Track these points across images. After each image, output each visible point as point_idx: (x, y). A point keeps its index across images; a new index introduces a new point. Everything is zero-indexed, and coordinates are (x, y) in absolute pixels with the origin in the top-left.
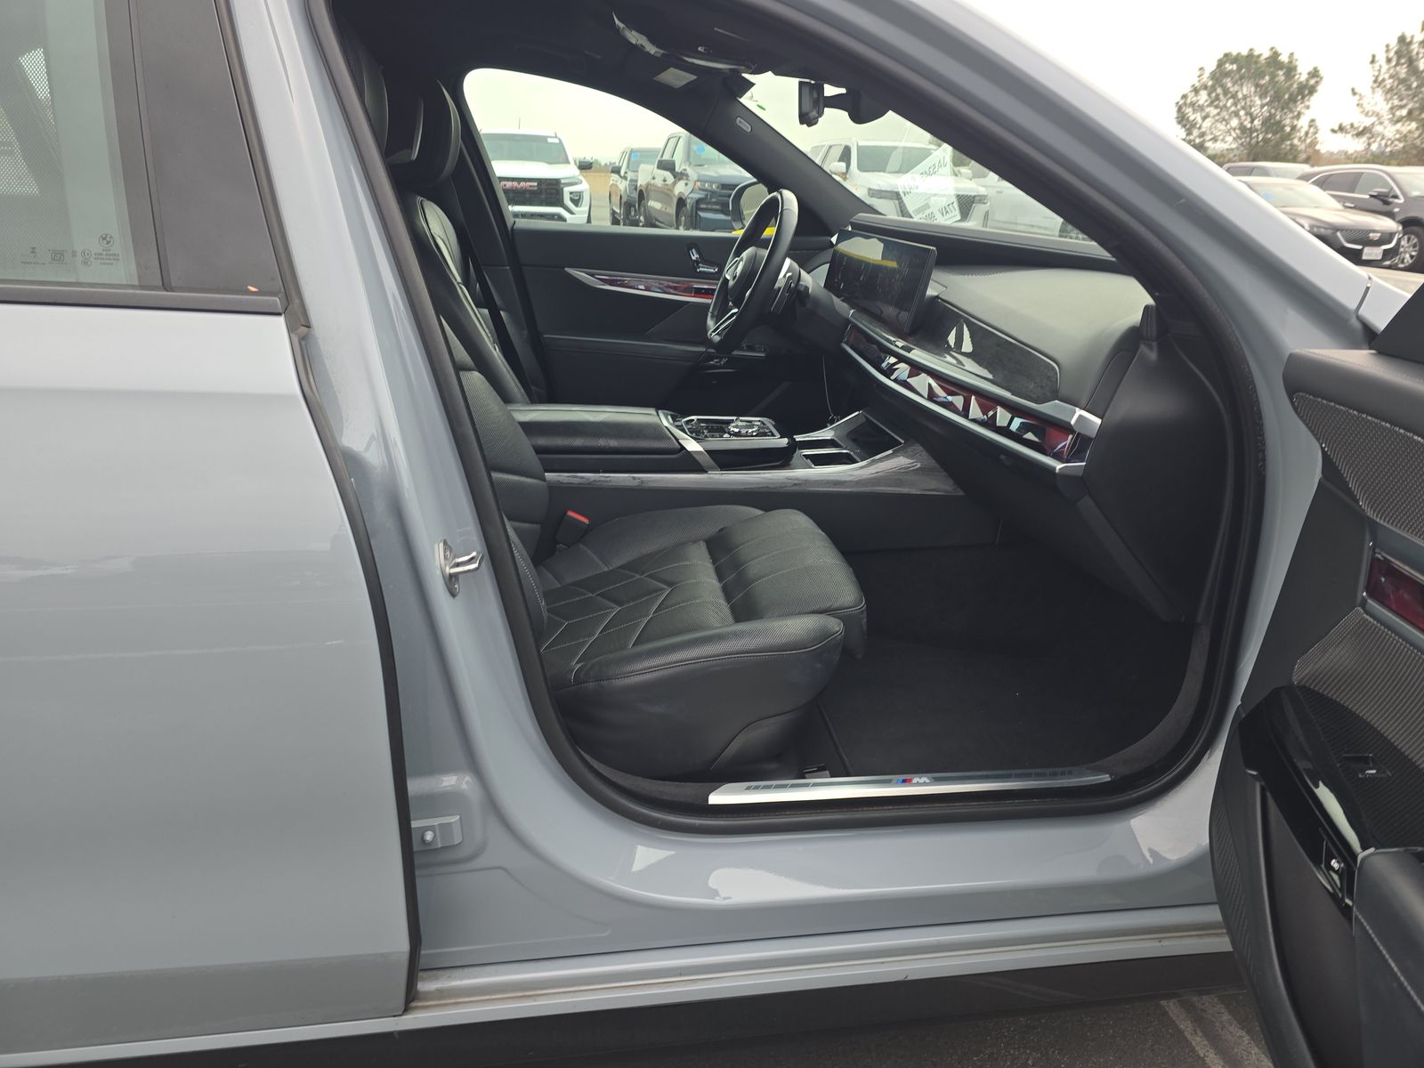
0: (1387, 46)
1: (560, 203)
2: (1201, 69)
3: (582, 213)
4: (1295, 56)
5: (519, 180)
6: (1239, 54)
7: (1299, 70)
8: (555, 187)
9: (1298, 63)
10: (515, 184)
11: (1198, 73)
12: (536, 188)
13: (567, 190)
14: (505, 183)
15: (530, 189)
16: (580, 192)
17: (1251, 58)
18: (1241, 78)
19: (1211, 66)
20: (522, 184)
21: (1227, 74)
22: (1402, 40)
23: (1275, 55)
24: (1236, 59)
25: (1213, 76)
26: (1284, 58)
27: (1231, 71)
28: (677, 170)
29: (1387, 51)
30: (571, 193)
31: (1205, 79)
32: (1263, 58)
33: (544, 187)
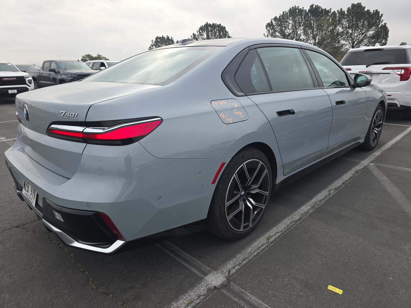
0: (191, 36)
1: (25, 83)
2: (152, 40)
3: (32, 86)
4: (173, 38)
5: (9, 77)
6: (160, 37)
7: (174, 41)
8: (22, 79)
9: (173, 39)
10: (8, 79)
11: (152, 41)
12: (16, 80)
13: (27, 79)
14: (5, 79)
15: (14, 80)
16: (31, 80)
17: (163, 38)
18: (162, 43)
19: (154, 40)
20: (11, 79)
21: (159, 42)
22: (194, 34)
23: (168, 37)
24: (160, 38)
25: (155, 42)
26: (170, 38)
27: (159, 41)
28: (56, 71)
29: (191, 37)
30: (28, 80)
31: (154, 43)
32: (166, 38)
33: (18, 79)
